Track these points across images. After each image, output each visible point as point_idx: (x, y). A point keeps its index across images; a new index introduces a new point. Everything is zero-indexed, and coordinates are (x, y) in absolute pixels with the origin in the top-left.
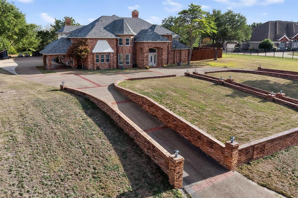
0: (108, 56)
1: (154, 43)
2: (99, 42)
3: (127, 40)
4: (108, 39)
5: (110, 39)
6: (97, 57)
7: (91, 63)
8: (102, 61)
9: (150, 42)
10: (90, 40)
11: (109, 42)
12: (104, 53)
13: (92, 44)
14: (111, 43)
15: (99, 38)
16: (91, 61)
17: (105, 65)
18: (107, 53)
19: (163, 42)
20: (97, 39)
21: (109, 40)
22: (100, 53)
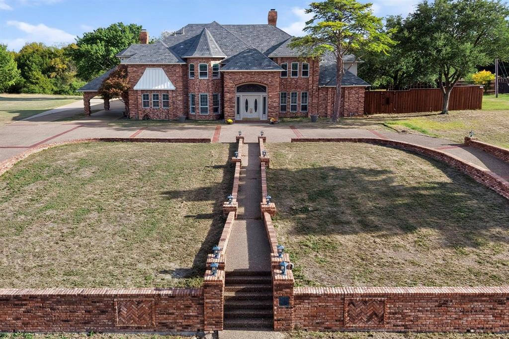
0: (166, 97)
1: (248, 73)
2: (148, 71)
3: (203, 68)
4: (165, 65)
5: (169, 65)
6: (146, 97)
7: (133, 107)
8: (154, 106)
9: (236, 72)
10: (132, 67)
11: (166, 72)
12: (158, 91)
13: (136, 74)
14: (171, 73)
15: (149, 65)
16: (133, 104)
17: (161, 112)
18: (164, 91)
19: (269, 72)
20: (145, 66)
21: (168, 68)
22: (151, 91)
